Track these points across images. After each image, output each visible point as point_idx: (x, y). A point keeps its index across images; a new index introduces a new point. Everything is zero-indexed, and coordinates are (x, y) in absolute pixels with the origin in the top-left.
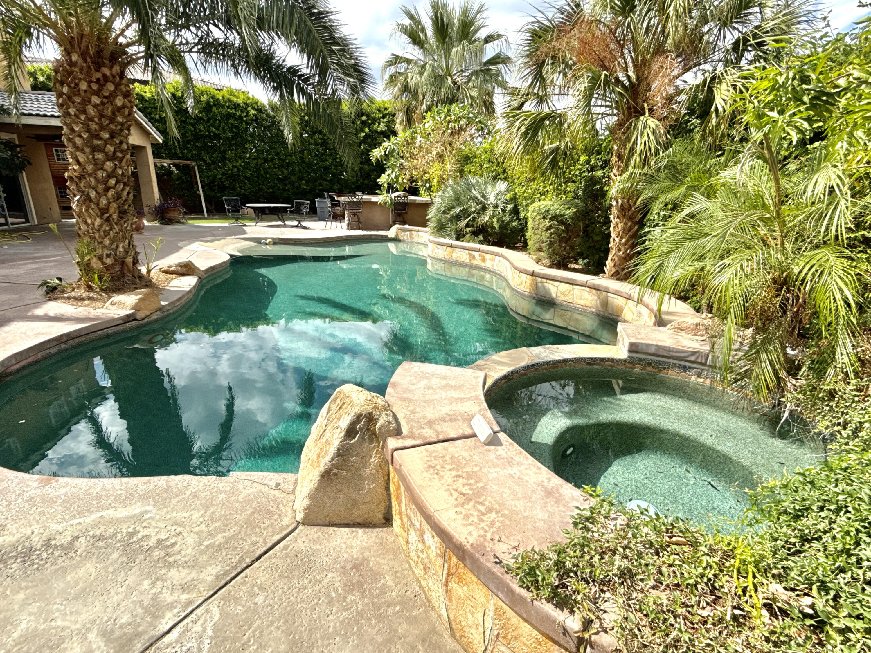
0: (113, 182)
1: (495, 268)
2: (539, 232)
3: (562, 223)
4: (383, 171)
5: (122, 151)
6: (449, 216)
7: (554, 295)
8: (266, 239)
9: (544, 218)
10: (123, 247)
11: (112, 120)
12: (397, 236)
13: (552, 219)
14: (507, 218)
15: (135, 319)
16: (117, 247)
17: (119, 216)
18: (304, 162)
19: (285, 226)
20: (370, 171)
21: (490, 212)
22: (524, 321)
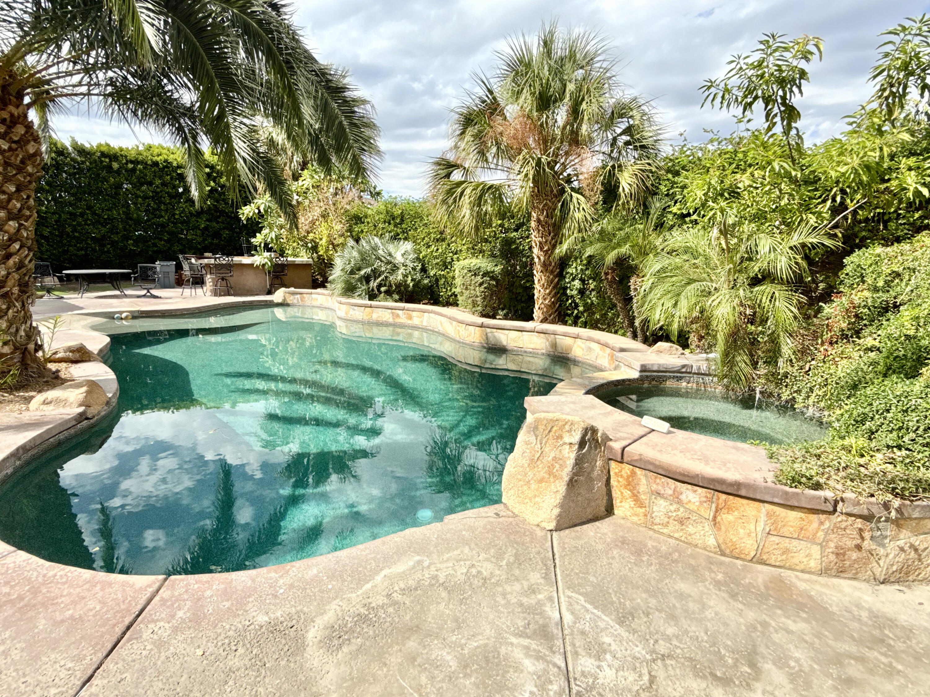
0: (17, 246)
1: (425, 324)
2: (472, 288)
3: (492, 278)
4: (260, 230)
5: (29, 208)
6: (357, 276)
7: (505, 343)
8: (121, 313)
9: (475, 275)
10: (25, 330)
11: (20, 170)
12: (285, 300)
13: (484, 275)
14: (418, 276)
15: (87, 419)
16: (17, 330)
17: (20, 291)
18: (131, 219)
19: (126, 296)
20: (221, 229)
21: (401, 271)
22: (478, 370)
